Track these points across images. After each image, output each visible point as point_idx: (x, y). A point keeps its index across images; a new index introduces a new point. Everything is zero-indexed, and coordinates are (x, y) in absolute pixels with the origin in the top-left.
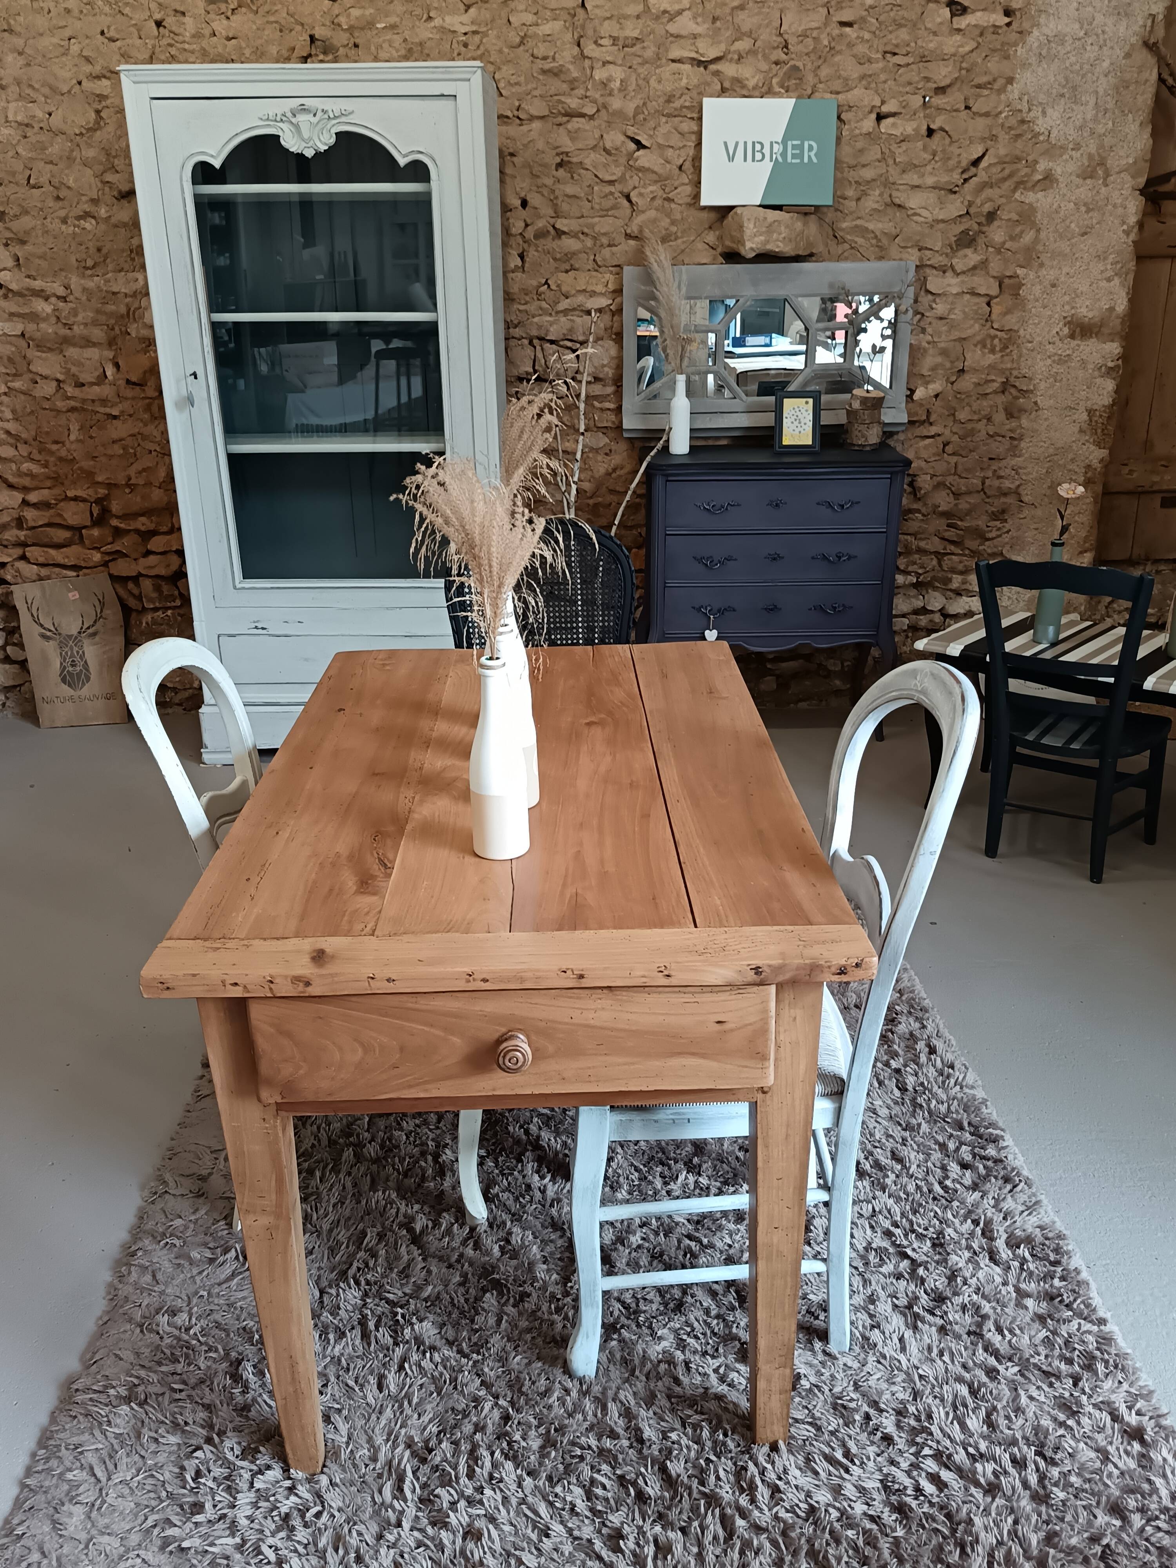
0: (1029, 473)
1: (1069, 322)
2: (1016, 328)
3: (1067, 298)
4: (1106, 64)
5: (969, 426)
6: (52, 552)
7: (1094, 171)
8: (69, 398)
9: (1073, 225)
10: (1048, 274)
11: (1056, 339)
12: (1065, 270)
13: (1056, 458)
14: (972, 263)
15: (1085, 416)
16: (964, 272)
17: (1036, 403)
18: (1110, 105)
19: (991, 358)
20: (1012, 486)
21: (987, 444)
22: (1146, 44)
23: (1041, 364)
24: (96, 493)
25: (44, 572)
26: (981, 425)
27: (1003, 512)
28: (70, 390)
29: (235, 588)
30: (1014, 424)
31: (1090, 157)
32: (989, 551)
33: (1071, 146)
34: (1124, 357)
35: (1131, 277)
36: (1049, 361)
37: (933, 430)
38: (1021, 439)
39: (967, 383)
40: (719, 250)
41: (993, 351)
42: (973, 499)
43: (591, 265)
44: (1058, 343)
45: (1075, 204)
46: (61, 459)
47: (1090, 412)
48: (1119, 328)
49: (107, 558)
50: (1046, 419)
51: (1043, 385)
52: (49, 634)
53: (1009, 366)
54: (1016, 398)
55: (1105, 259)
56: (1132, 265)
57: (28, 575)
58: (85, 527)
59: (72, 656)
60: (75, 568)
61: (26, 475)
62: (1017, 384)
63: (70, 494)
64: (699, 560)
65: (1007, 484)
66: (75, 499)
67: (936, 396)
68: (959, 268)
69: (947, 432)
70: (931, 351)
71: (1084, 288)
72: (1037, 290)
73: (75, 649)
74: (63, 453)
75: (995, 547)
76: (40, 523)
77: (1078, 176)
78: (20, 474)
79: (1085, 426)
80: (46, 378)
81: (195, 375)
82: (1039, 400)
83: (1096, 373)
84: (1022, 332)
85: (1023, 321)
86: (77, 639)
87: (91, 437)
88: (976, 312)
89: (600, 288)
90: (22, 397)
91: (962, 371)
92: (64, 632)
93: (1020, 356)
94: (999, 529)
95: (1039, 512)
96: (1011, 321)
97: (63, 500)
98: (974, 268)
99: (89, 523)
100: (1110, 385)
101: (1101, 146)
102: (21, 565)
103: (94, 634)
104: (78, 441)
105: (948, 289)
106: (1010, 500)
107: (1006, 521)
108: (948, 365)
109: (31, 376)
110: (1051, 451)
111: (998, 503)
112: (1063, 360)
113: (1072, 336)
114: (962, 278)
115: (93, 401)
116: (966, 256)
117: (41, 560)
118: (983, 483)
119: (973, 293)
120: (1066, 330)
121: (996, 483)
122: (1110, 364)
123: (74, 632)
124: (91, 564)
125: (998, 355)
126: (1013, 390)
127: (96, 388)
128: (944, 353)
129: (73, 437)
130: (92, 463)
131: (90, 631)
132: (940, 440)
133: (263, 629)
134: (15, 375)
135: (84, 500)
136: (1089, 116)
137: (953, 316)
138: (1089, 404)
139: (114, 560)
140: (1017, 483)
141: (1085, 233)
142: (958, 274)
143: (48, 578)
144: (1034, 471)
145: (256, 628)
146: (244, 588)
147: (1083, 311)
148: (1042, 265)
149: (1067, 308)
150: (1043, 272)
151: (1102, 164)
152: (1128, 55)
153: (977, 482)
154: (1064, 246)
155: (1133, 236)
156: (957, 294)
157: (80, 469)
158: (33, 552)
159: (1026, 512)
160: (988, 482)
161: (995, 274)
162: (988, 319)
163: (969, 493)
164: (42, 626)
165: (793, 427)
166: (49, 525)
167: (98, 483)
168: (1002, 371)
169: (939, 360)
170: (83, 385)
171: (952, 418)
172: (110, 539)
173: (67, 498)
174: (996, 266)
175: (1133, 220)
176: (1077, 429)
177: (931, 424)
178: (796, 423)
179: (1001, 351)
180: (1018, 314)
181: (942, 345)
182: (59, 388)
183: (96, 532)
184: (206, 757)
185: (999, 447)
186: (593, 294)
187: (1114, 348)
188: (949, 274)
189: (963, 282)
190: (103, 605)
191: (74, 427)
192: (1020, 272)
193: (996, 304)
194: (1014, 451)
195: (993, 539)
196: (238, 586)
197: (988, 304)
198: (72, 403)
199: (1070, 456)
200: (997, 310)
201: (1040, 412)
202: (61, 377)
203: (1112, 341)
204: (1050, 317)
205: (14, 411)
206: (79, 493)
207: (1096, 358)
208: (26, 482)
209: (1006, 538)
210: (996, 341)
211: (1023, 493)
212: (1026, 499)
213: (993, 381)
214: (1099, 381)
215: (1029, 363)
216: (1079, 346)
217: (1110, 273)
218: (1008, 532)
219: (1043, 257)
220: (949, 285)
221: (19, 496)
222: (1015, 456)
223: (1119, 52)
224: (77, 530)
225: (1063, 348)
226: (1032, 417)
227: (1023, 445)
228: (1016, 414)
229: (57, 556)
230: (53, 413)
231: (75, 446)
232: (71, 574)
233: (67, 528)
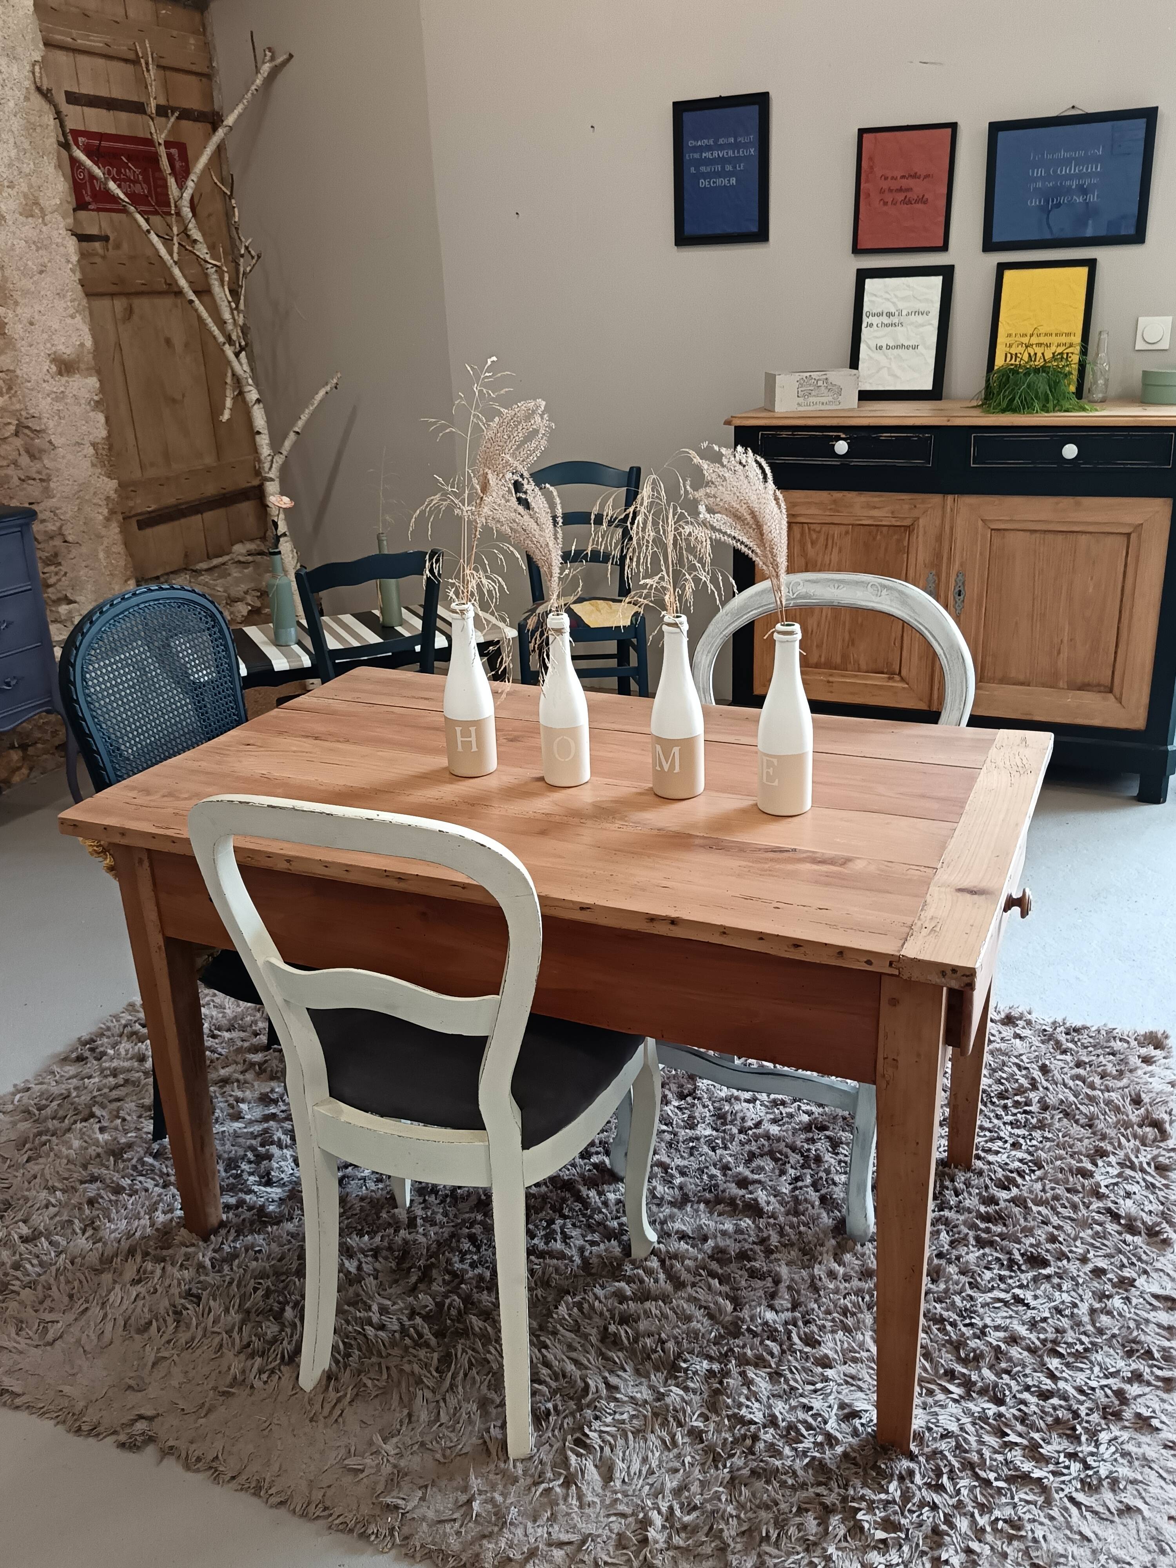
0: (66, 513)
1: (54, 360)
2: (12, 368)
3: (45, 336)
4: (11, 104)
7: (32, 210)
9: (30, 263)
10: (25, 312)
11: (48, 377)
12: (37, 307)
13: (81, 494)
15: (91, 451)
17: (50, 442)
18: (26, 146)
20: (54, 528)
21: (24, 489)
22: (39, 89)
23: (44, 402)
27: (55, 555)
30: (39, 466)
31: (26, 196)
32: (54, 597)
33: (6, 183)
34: (102, 390)
35: (87, 313)
36: (49, 400)
38: (48, 480)
41: (1, 393)
44: (51, 381)
45: (26, 242)
47: (94, 445)
48: (93, 363)
50: (63, 457)
51: (51, 424)
53: (18, 407)
54: (32, 439)
55: (64, 296)
56: (84, 302)
62: (30, 425)
65: (51, 527)
71: (56, 326)
72: (19, 328)
75: (60, 591)
77: (21, 214)
79: (95, 460)
82: (52, 438)
83: (88, 408)
84: (18, 372)
85: (17, 361)
93: (24, 397)
94: (56, 574)
95: (84, 550)
100: (101, 418)
101: (30, 186)
106: (57, 542)
107: (60, 564)
110: (76, 487)
111: (49, 548)
112: (60, 397)
113: (60, 373)
120: (54, 368)
122: (96, 398)
125: (6, 397)
126: (27, 431)
136: (13, 153)
138: (91, 438)
140: (58, 524)
141: (41, 272)
144: (68, 510)
147: (61, 348)
148: (16, 303)
149: (48, 345)
150: (19, 310)
151: (36, 203)
152: (27, 99)
154: (26, 283)
155: (78, 275)
159: (74, 552)
168: (13, 413)
175: (75, 258)
176: (89, 465)
179: (7, 392)
180: (11, 353)
185: (34, 490)
187: (93, 382)
192: (1, 311)
194: (47, 493)
195: (55, 584)
199: (92, 490)
201: (57, 451)
203: (91, 375)
204: (38, 355)
207: (85, 394)
209: (65, 581)
211: (66, 533)
212: (70, 538)
213: (9, 424)
214: (92, 414)
215: (34, 402)
216: (67, 382)
217: (70, 311)
218: (66, 574)
219: (17, 295)
222: (49, 497)
223: (19, 94)
225: (57, 385)
226: (52, 456)
227: (52, 485)
228: (37, 455)
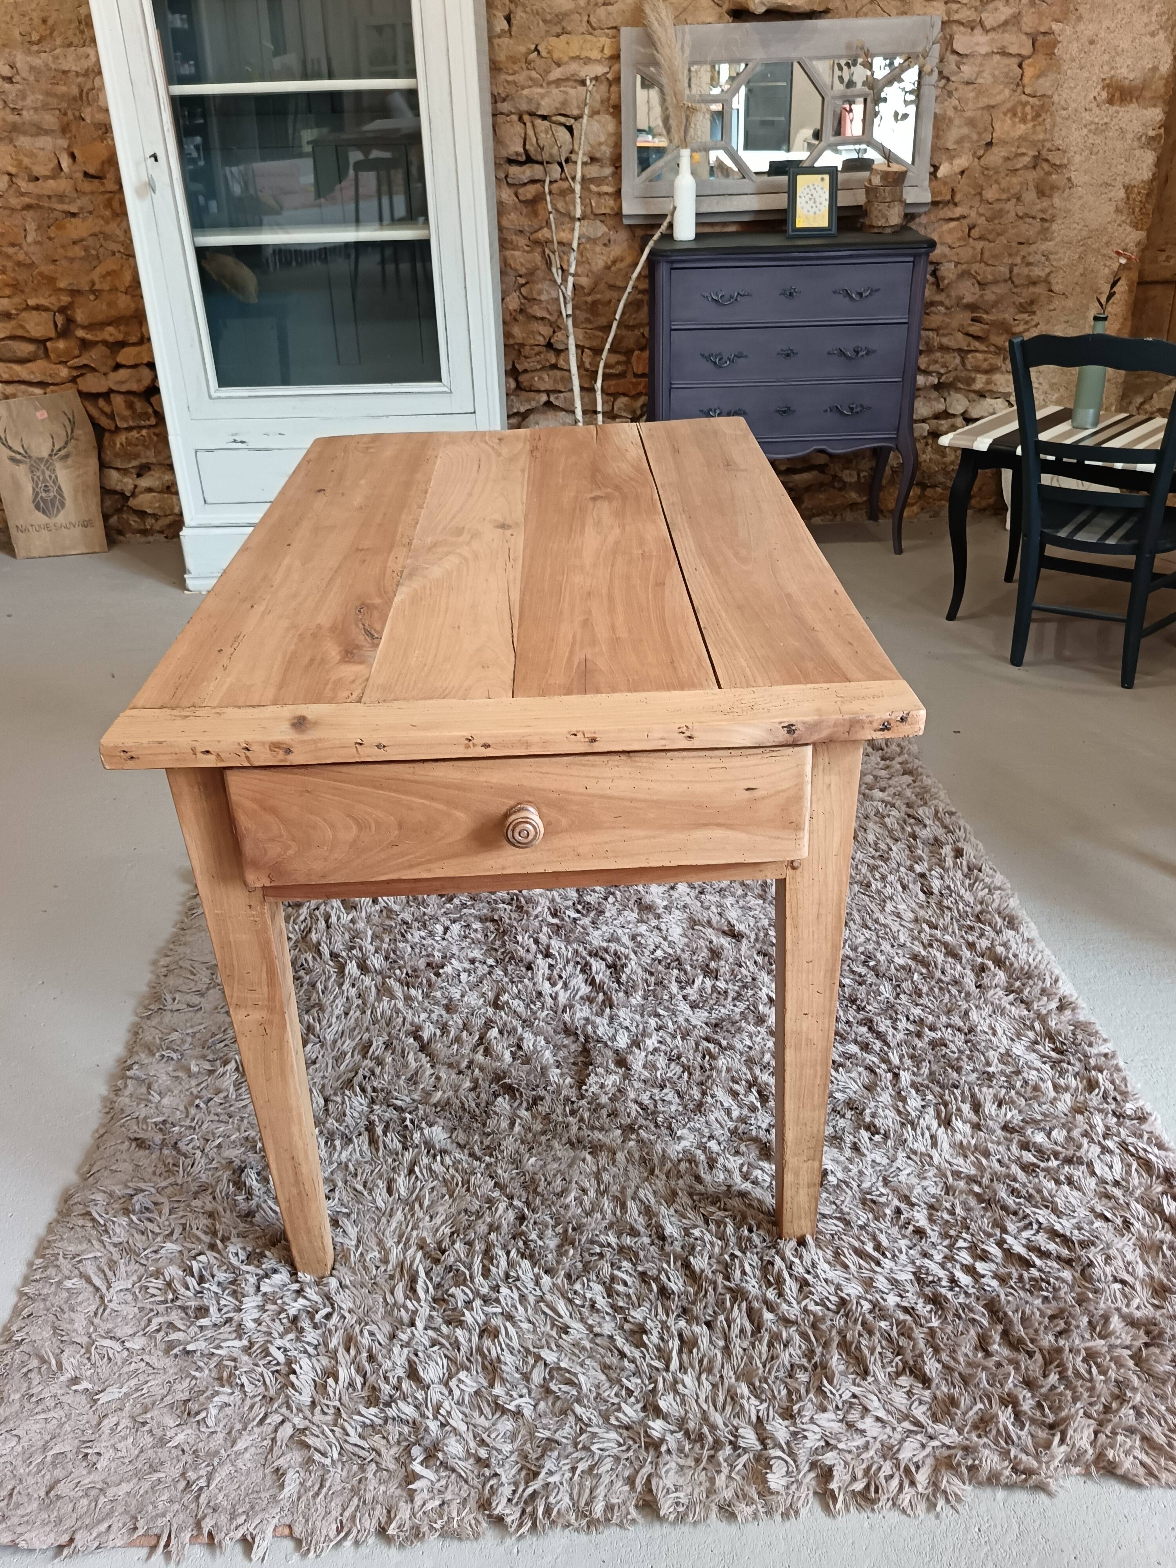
0: (1060, 259)
1: (1108, 86)
2: (1050, 93)
3: (1106, 57)
5: (997, 206)
6: (17, 368)
8: (23, 194)
10: (1087, 29)
11: (1094, 105)
12: (1106, 23)
13: (1089, 242)
14: (1003, 18)
15: (1122, 194)
16: (993, 29)
17: (1069, 179)
19: (1021, 129)
20: (1042, 274)
21: (1016, 227)
23: (1076, 134)
24: (59, 300)
25: (10, 389)
26: (1010, 206)
27: (1032, 302)
28: (24, 185)
29: (210, 397)
30: (1045, 203)
34: (1166, 126)
36: (1085, 131)
37: (958, 212)
38: (1053, 220)
39: (995, 157)
40: (726, 7)
41: (1024, 120)
42: (1001, 289)
43: (584, 27)
44: (1095, 109)
46: (19, 264)
47: (1128, 188)
48: (1163, 90)
49: (75, 373)
50: (1080, 198)
51: (1077, 159)
52: (18, 457)
53: (1041, 136)
54: (1049, 174)
55: (1150, 9)
58: (50, 339)
59: (44, 480)
60: (41, 384)
62: (1050, 158)
63: (32, 302)
64: (708, 358)
65: (1038, 272)
66: (37, 308)
67: (962, 173)
68: (988, 24)
69: (973, 214)
70: (957, 122)
71: (1125, 44)
72: (1074, 47)
73: (47, 473)
74: (21, 257)
76: (2, 336)
79: (1121, 205)
81: (155, 157)
82: (1073, 174)
83: (1136, 144)
84: (1056, 98)
85: (1058, 86)
86: (48, 462)
87: (50, 239)
88: (1007, 75)
89: (595, 54)
91: (990, 144)
92: (35, 454)
93: (1054, 126)
94: (1026, 323)
95: (1070, 303)
96: (1045, 85)
97: (24, 310)
98: (1006, 23)
99: (53, 335)
100: (1149, 157)
103: (67, 456)
104: (37, 243)
105: (977, 48)
106: (1039, 290)
107: (1034, 313)
108: (975, 137)
110: (1085, 233)
111: (1026, 294)
112: (1100, 129)
113: (1110, 101)
114: (992, 35)
115: (49, 197)
116: (996, 9)
117: (5, 377)
118: (1011, 271)
119: (1004, 53)
120: (1104, 95)
121: (1025, 271)
122: (1151, 133)
123: (45, 454)
124: (58, 380)
125: (1030, 125)
126: (1046, 166)
127: (51, 182)
128: (971, 123)
129: (30, 239)
130: (52, 267)
131: (62, 453)
132: (965, 222)
133: (242, 442)
135: (46, 309)
137: (980, 81)
138: (1127, 180)
139: (82, 375)
140: (1047, 270)
142: (987, 31)
143: (14, 396)
144: (1065, 257)
145: (235, 441)
146: (219, 398)
147: (1123, 72)
148: (1080, 18)
149: (1106, 68)
150: (1081, 27)
153: (1004, 270)
156: (986, 55)
157: (41, 274)
159: (1056, 303)
160: (1016, 270)
161: (1028, 30)
162: (1019, 83)
163: (995, 282)
164: (10, 448)
165: (808, 207)
166: (12, 338)
167: (60, 290)
168: (1034, 143)
169: (965, 130)
170: (37, 179)
171: (978, 198)
172: (77, 352)
173: (28, 308)
174: (1029, 22)
176: (1113, 209)
177: (956, 205)
178: (811, 203)
179: (1033, 119)
180: (1052, 76)
181: (969, 114)
182: (11, 183)
183: (61, 345)
184: (190, 583)
185: (1029, 229)
186: (588, 61)
187: (1156, 114)
188: (978, 30)
189: (993, 40)
190: (73, 423)
191: (31, 226)
192: (1056, 27)
193: (1029, 65)
194: (1045, 234)
196: (214, 395)
197: (1020, 66)
198: (27, 200)
199: (1105, 238)
200: (1029, 72)
201: (1074, 190)
202: (13, 170)
203: (1155, 106)
204: (1088, 80)
206: (42, 301)
207: (1136, 127)
210: (1028, 109)
211: (1053, 281)
212: (1056, 288)
213: (1024, 154)
214: (1137, 152)
215: (1063, 133)
216: (1117, 112)
217: (1153, 27)
218: (1036, 325)
219: (1081, 9)
220: (977, 44)
222: (1046, 239)
224: (41, 342)
225: (1100, 115)
226: (1065, 195)
227: (1055, 227)
228: (1048, 192)
229: (22, 372)
230: (8, 212)
231: (33, 249)
232: (38, 391)
233: (31, 340)
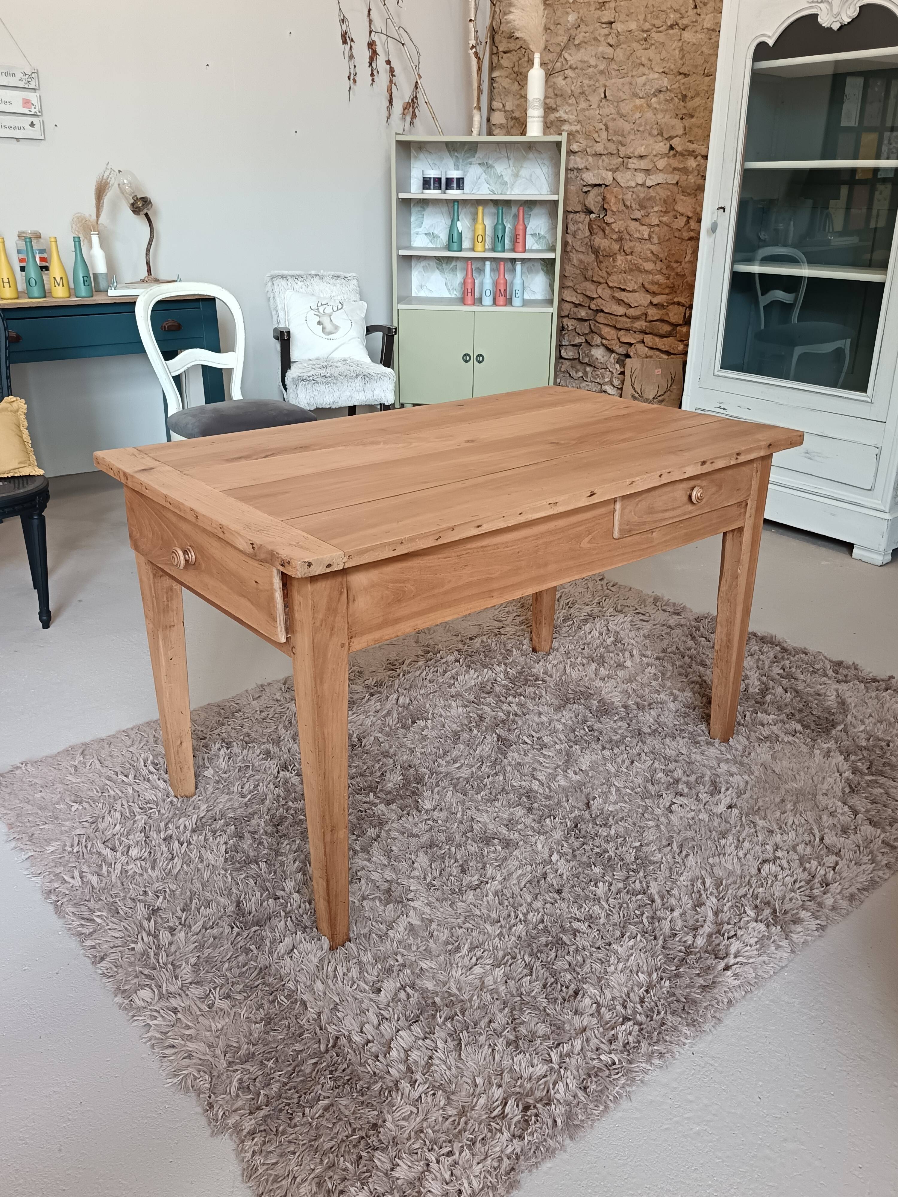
6: (657, 339)
25: (651, 353)
29: (713, 374)
46: (677, 274)
52: (637, 395)
57: (640, 353)
58: (680, 325)
60: (668, 353)
61: (656, 284)
63: (676, 300)
66: (679, 304)
74: (679, 270)
76: (656, 318)
78: (653, 283)
80: (682, 215)
81: (724, 209)
90: (666, 228)
97: (671, 304)
99: (681, 322)
102: (640, 346)
103: (662, 401)
104: (690, 262)
109: (675, 213)
117: (650, 344)
123: (651, 397)
124: (676, 352)
129: (687, 259)
131: (660, 398)
133: (724, 409)
134: (665, 212)
135: (683, 305)
143: (651, 357)
145: (720, 407)
146: (719, 376)
157: (687, 282)
158: (648, 339)
164: (634, 389)
166: (662, 321)
173: (674, 303)
182: (688, 222)
190: (673, 381)
191: (689, 251)
196: (716, 373)
202: (690, 215)
205: (659, 238)
208: (654, 288)
221: (649, 297)
224: (674, 326)
229: (660, 343)
230: (680, 241)
231: (687, 266)
232: (665, 357)
233: (671, 324)
